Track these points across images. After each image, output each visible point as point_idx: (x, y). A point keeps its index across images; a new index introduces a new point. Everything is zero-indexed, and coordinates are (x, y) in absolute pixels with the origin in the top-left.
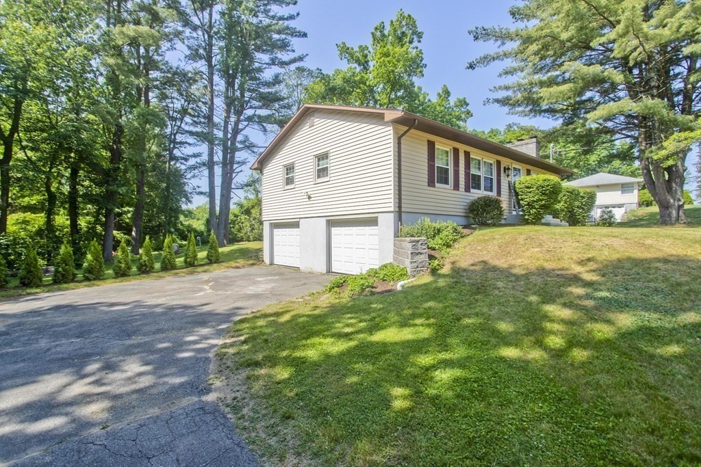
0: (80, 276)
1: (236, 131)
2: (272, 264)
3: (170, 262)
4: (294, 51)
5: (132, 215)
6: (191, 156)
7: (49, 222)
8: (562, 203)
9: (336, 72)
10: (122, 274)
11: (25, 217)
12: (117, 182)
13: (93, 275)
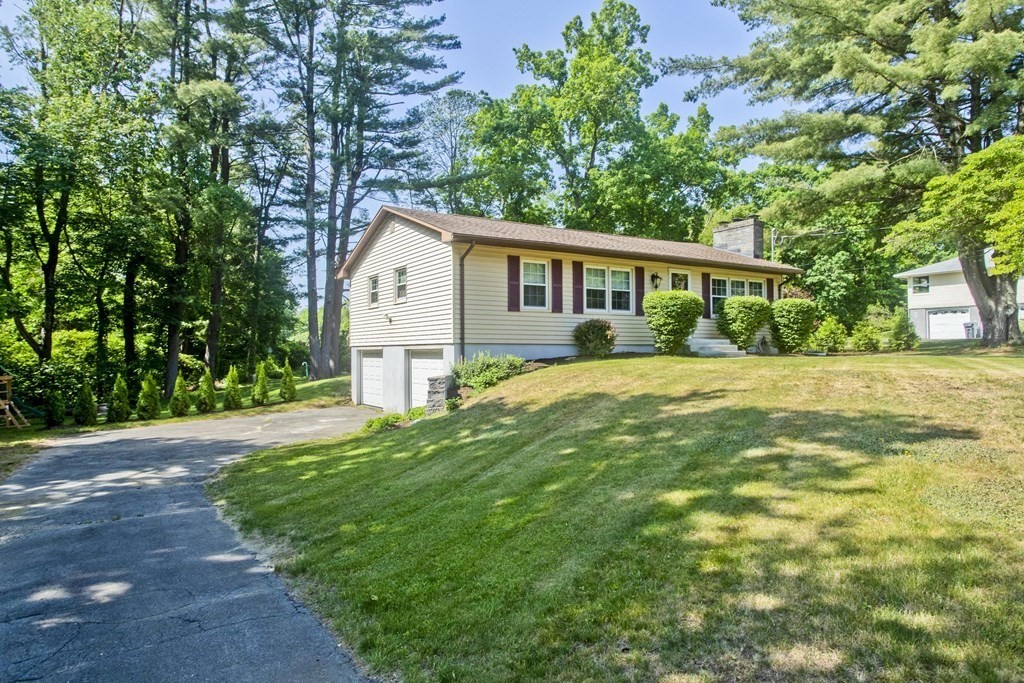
0: (135, 416)
1: (350, 203)
2: (360, 403)
3: (233, 400)
4: (445, 66)
5: (207, 330)
6: (291, 239)
7: (100, 342)
8: (738, 323)
9: (519, 90)
10: (180, 412)
11: (70, 337)
12: (183, 290)
13: (149, 415)
